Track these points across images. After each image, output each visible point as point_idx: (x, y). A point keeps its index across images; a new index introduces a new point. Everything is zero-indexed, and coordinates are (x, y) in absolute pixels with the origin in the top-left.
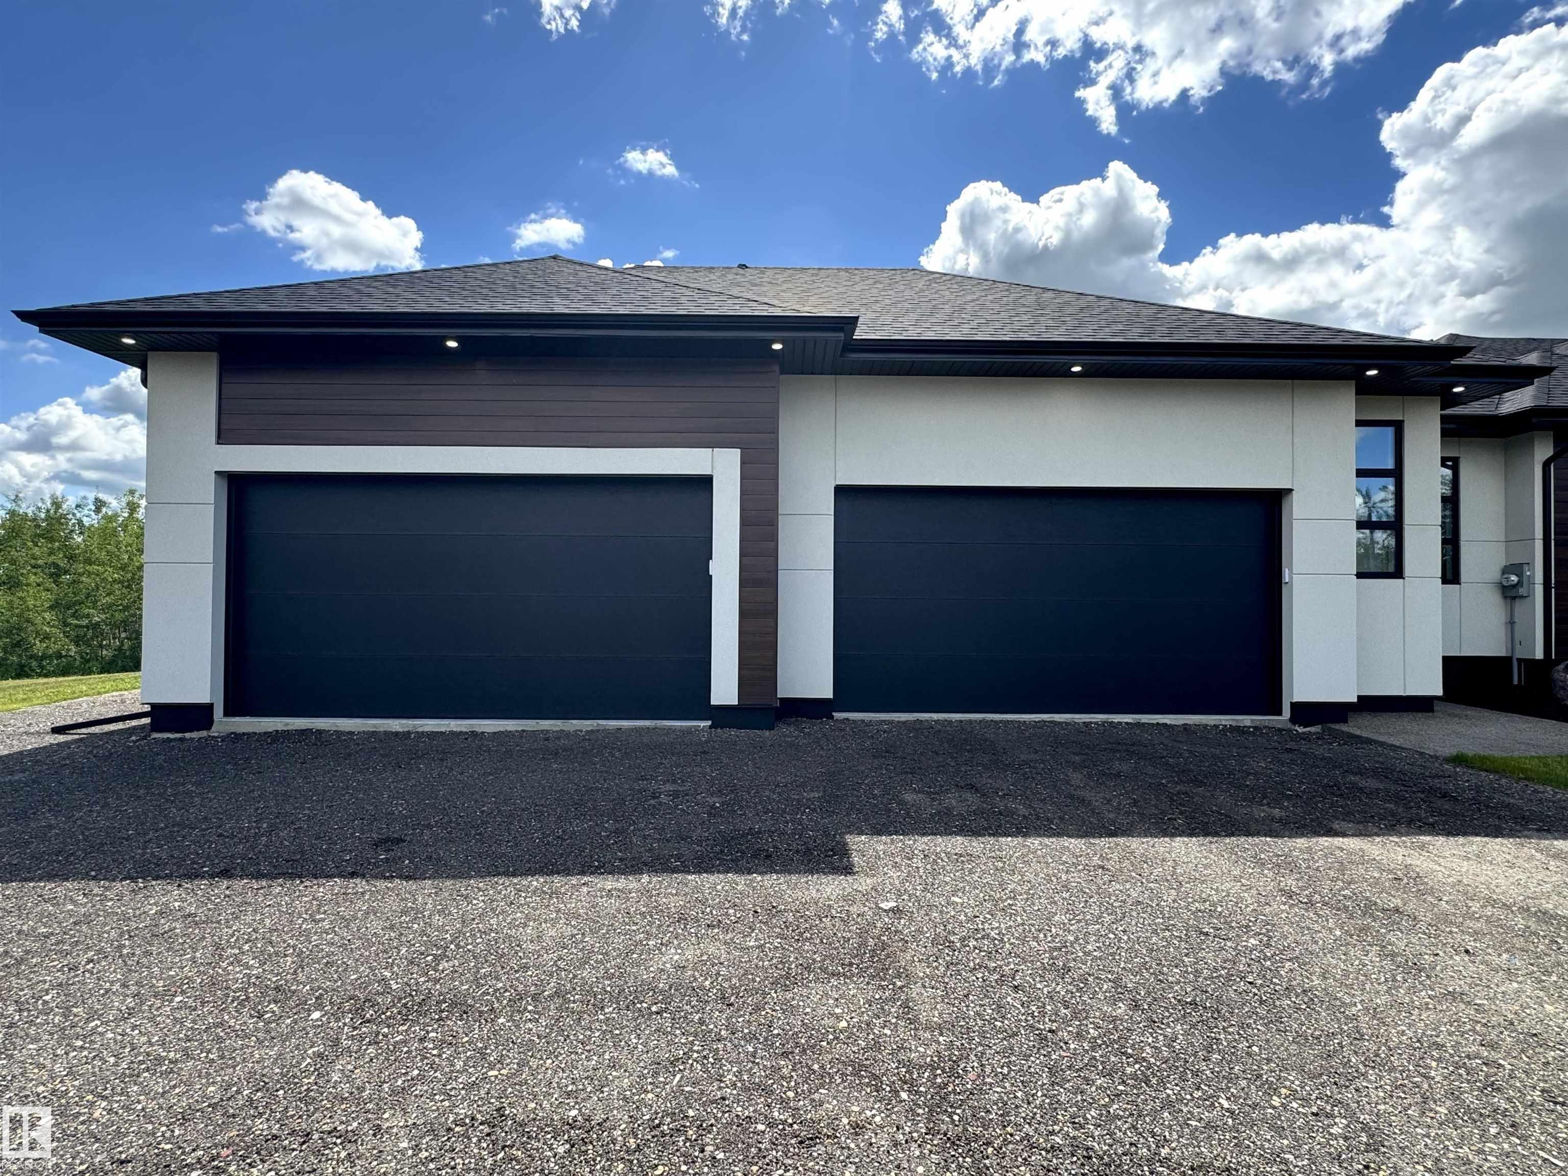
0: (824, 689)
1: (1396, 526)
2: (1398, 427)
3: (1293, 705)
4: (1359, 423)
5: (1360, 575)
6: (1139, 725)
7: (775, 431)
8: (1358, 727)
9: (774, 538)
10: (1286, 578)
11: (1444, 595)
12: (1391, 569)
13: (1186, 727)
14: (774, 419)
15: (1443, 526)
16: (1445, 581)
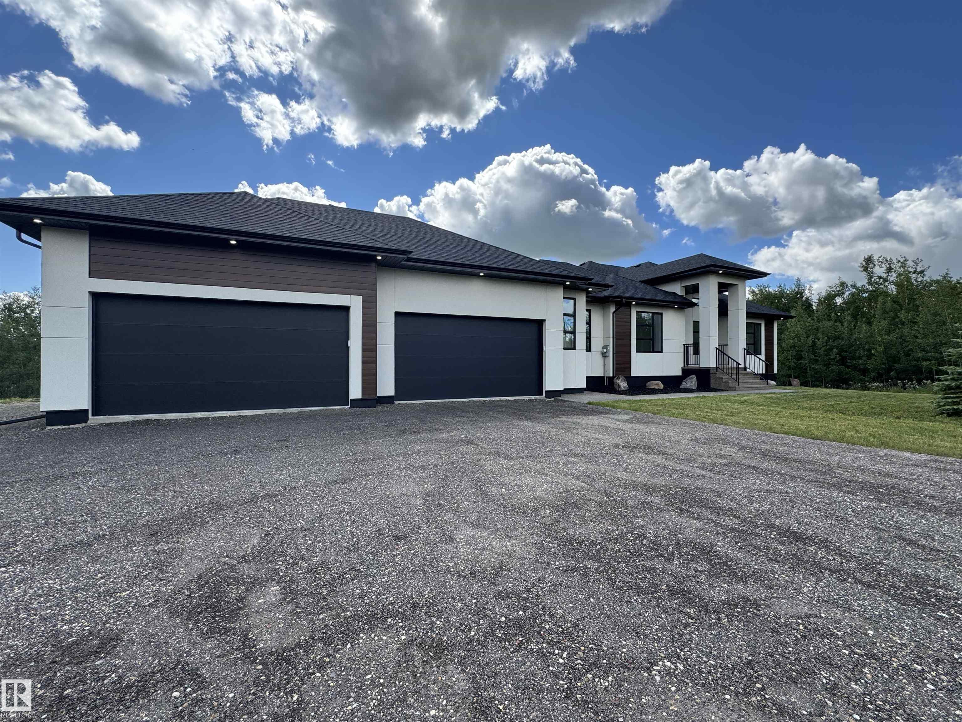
0: (392, 393)
1: (574, 332)
2: (575, 299)
3: (546, 391)
4: (564, 298)
5: (565, 349)
6: (501, 400)
7: (375, 290)
8: (564, 397)
9: (375, 332)
10: (544, 349)
11: (586, 356)
12: (573, 347)
13: (515, 400)
14: (375, 285)
15: (587, 333)
16: (587, 351)
